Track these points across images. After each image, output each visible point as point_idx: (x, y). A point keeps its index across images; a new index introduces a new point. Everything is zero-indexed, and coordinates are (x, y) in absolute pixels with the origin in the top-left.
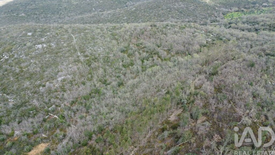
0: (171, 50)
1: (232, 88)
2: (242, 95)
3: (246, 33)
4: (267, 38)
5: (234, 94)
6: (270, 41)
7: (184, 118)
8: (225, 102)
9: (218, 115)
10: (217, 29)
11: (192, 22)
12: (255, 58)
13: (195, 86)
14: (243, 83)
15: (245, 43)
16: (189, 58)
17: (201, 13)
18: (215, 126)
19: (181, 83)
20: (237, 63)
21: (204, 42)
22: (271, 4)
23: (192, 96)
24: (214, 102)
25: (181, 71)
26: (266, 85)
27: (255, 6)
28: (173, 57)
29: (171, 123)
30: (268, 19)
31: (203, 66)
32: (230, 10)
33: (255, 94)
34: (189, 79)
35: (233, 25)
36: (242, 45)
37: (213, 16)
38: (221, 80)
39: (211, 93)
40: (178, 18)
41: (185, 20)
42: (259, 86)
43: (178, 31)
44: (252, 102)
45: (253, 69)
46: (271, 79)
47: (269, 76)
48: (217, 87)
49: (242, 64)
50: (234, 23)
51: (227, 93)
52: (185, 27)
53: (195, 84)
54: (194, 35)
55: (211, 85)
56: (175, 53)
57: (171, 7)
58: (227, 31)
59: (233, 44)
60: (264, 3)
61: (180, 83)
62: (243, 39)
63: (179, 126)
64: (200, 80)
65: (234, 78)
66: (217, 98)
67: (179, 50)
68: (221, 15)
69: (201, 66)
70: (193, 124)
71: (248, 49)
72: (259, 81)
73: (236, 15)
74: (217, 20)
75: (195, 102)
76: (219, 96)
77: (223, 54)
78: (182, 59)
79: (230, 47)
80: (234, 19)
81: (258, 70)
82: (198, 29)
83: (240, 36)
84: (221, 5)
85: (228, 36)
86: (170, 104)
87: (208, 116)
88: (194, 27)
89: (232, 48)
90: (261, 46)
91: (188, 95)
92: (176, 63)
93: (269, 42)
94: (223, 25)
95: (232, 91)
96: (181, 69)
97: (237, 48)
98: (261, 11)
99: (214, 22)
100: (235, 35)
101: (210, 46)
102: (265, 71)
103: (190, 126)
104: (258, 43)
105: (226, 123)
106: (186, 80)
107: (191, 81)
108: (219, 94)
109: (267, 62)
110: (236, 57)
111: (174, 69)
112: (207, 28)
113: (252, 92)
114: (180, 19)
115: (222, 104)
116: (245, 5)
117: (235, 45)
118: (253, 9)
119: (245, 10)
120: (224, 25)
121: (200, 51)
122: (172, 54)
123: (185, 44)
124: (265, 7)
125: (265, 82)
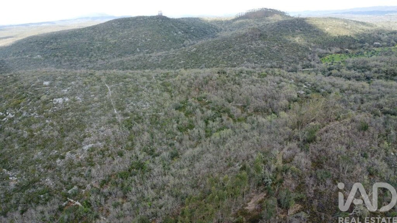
0: (248, 107)
1: (337, 161)
2: (352, 172)
3: (354, 83)
4: (383, 89)
5: (341, 171)
6: (388, 93)
7: (268, 206)
8: (329, 182)
9: (318, 201)
10: (312, 78)
11: (276, 67)
12: (368, 118)
13: (283, 159)
14: (353, 154)
15: (353, 97)
16: (274, 118)
17: (288, 56)
18: (315, 218)
19: (263, 153)
20: (342, 125)
21: (293, 95)
22: (386, 44)
23: (279, 174)
24: (311, 182)
25: (262, 136)
26: (387, 158)
27: (364, 46)
28: (250, 117)
29: (249, 214)
30: (382, 64)
31: (294, 129)
32: (329, 52)
33: (371, 170)
34: (275, 149)
35: (334, 72)
36: (348, 99)
37: (305, 59)
38: (320, 149)
39: (307, 168)
40: (256, 61)
41: (267, 64)
42: (378, 158)
43: (256, 80)
44: (368, 182)
45: (366, 133)
46: (394, 149)
47: (390, 144)
48: (316, 161)
49: (350, 127)
50: (335, 69)
51: (331, 168)
52: (266, 74)
53: (284, 156)
54: (280, 85)
55: (306, 157)
56: (252, 111)
57: (247, 47)
58: (327, 79)
59: (336, 99)
60: (376, 41)
61: (262, 154)
62: (350, 91)
63: (261, 218)
64: (289, 149)
65: (339, 146)
66: (316, 177)
67: (258, 106)
68: (317, 57)
69: (290, 130)
70: (282, 216)
71: (358, 105)
72: (376, 151)
73: (338, 59)
74: (311, 65)
75: (284, 182)
76: (319, 174)
77: (322, 112)
78: (264, 120)
79: (332, 103)
80: (336, 63)
81: (373, 135)
82: (285, 78)
83: (345, 86)
84: (315, 44)
85: (328, 87)
86: (247, 185)
87: (304, 203)
88: (280, 74)
89: (335, 104)
90: (376, 101)
91: (273, 172)
92: (254, 125)
93: (387, 95)
94: (320, 72)
95: (337, 166)
96: (262, 134)
97: (342, 104)
98: (373, 53)
99: (308, 67)
100: (337, 85)
101: (303, 101)
102: (384, 137)
103: (277, 218)
104: (371, 97)
105: (330, 214)
107: (278, 152)
108: (318, 170)
109: (386, 123)
110: (341, 116)
111: (252, 133)
112: (298, 76)
113: (367, 167)
114: (259, 63)
115: (323, 185)
116: (350, 44)
117: (339, 100)
118: (362, 50)
119: (350, 51)
120: (321, 71)
121: (288, 108)
122: (249, 112)
123: (266, 98)
124: (378, 47)
125: (385, 152)
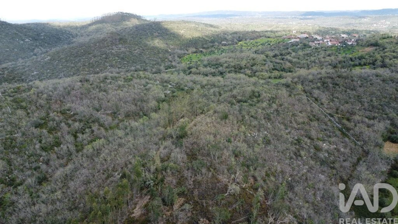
0: (118, 113)
1: (208, 150)
2: (221, 157)
3: (211, 79)
4: (234, 81)
5: (213, 158)
6: (238, 84)
7: (154, 207)
8: (204, 170)
9: (198, 191)
10: (175, 78)
11: (140, 70)
12: (227, 107)
13: (160, 158)
14: (220, 141)
15: (212, 91)
16: (146, 120)
17: (150, 58)
18: (198, 207)
19: (141, 157)
20: (207, 117)
21: (161, 95)
22: (230, 42)
23: (160, 173)
24: (190, 175)
25: (138, 140)
26: (246, 139)
27: (215, 45)
28: (122, 123)
29: (137, 221)
30: (231, 60)
31: (166, 128)
32: (187, 52)
33: (236, 152)
34: (151, 150)
35: (193, 70)
36: (209, 93)
37: (166, 60)
38: (192, 142)
39: (184, 163)
40: (120, 66)
41: (131, 68)
42: (239, 141)
43: (123, 85)
44: (235, 163)
45: (227, 121)
46: (249, 131)
47: (246, 127)
48: (190, 153)
49: (214, 118)
50: (194, 67)
51: (204, 158)
52: (132, 78)
53: (161, 155)
54: (147, 87)
55: (181, 152)
56: (123, 116)
57: (107, 52)
58: (188, 78)
59: (198, 94)
60: (223, 41)
61: (139, 158)
62: (209, 86)
63: (149, 221)
64: (165, 148)
65: (208, 136)
66: (193, 168)
67: (129, 111)
68: (176, 58)
69: (163, 129)
70: (169, 213)
71: (217, 98)
72: (237, 135)
73: (195, 57)
74: (172, 66)
75: (166, 180)
76: (195, 165)
77: (188, 108)
78: (136, 124)
79: (196, 98)
80: (193, 62)
81: (233, 122)
82: (151, 80)
83: (205, 82)
84: (174, 46)
85: (191, 84)
86: (130, 192)
87: (187, 195)
88: (145, 77)
89: (198, 100)
90: (230, 93)
91: (153, 173)
92: (128, 130)
93: (238, 86)
94: (181, 72)
95: (208, 155)
96: (136, 138)
97: (204, 98)
98: (222, 51)
99: (170, 68)
100: (198, 82)
101: (170, 100)
102: (241, 122)
103: (164, 216)
104: (226, 89)
105: (210, 199)
106: (147, 152)
107: (155, 152)
108: (194, 162)
109: (240, 109)
110: (205, 109)
111: (127, 139)
112: (162, 77)
113: (232, 150)
114: (123, 67)
115: (200, 174)
116: (203, 45)
117: (201, 95)
118: (213, 49)
119: (204, 50)
120: (182, 70)
121: (158, 108)
122: (120, 118)
123: (136, 102)
124: (225, 46)
125: (244, 135)
